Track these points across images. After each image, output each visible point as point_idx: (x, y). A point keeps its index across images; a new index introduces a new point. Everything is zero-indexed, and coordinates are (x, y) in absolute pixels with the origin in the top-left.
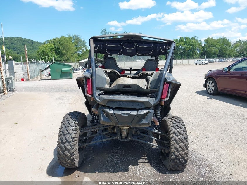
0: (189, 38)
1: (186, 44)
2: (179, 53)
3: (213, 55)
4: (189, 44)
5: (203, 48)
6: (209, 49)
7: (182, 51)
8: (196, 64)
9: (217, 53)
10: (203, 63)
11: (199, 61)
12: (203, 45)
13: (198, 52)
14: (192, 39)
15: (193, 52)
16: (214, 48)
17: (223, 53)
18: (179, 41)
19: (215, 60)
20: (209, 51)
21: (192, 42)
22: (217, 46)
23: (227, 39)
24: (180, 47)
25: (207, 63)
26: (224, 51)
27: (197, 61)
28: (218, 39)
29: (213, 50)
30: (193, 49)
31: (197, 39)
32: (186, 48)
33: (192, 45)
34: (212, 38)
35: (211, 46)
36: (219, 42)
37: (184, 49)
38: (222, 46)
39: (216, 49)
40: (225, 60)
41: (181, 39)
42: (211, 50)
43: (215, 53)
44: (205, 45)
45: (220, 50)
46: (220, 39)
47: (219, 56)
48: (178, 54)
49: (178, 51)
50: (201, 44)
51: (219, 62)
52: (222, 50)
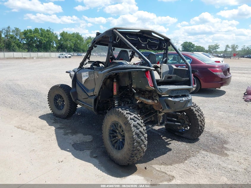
0: (44, 30)
1: (42, 35)
2: (35, 45)
3: (69, 48)
4: (45, 37)
5: (59, 41)
6: (65, 43)
7: (38, 43)
8: (59, 57)
9: (73, 47)
10: (66, 57)
11: (63, 54)
12: (59, 38)
13: (55, 45)
14: (47, 31)
15: (50, 45)
16: (70, 43)
17: (78, 48)
18: (34, 32)
19: (73, 54)
20: (65, 45)
21: (48, 34)
22: (72, 40)
23: (80, 35)
24: (35, 39)
25: (70, 57)
26: (79, 46)
27: (60, 54)
28: (72, 34)
29: (69, 44)
30: (49, 42)
31: (52, 31)
32: (42, 40)
33: (49, 37)
34: (67, 33)
35: (67, 40)
36: (73, 37)
37: (40, 42)
38: (76, 41)
39: (71, 43)
40: (82, 55)
41: (35, 30)
42: (67, 45)
43: (71, 47)
44: (61, 39)
45: (75, 45)
46: (74, 34)
47: (75, 51)
48: (33, 46)
49: (34, 43)
50: (56, 37)
51: (77, 56)
52: (77, 45)
